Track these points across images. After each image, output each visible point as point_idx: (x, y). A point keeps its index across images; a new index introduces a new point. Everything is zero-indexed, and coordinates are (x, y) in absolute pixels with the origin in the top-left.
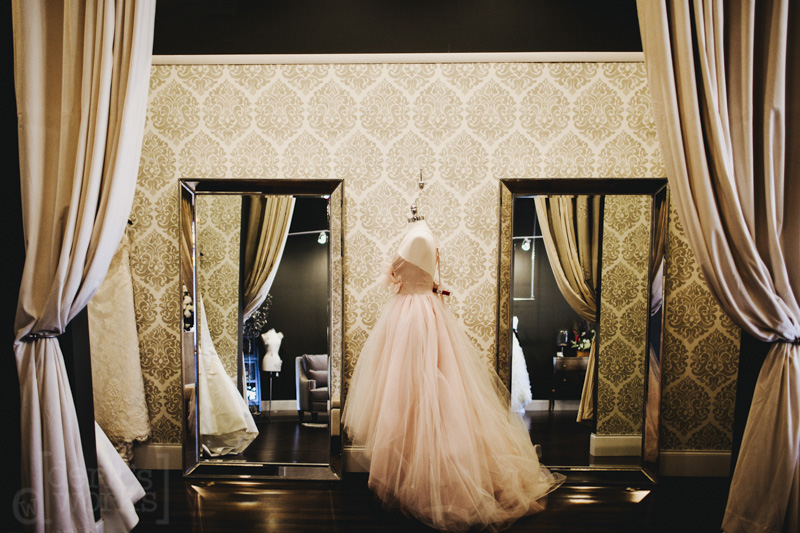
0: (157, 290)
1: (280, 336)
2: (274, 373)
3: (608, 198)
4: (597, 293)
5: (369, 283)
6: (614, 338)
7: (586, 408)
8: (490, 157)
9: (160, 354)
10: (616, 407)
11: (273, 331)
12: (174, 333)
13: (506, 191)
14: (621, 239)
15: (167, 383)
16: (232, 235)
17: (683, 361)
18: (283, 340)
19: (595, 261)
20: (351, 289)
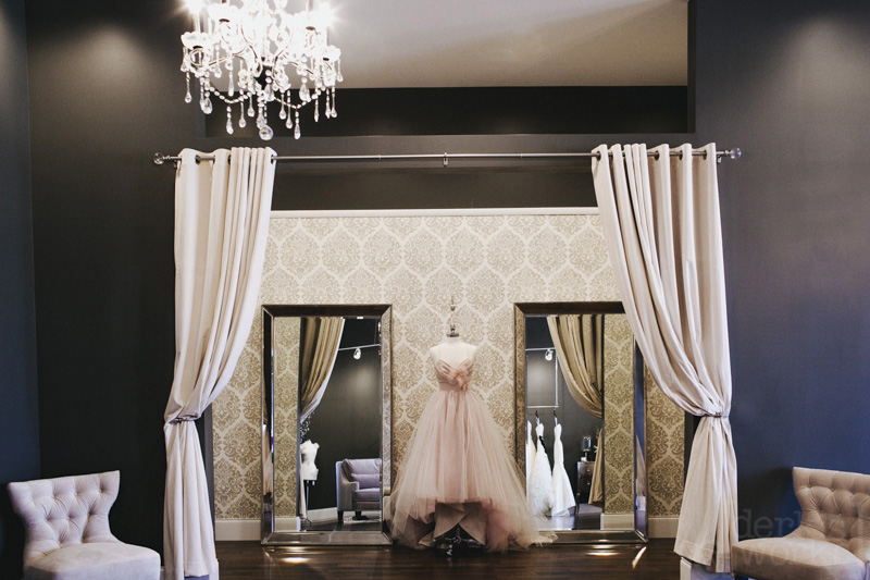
0: (241, 392)
1: (316, 446)
2: (311, 482)
3: (607, 316)
4: (601, 393)
5: (413, 385)
6: (617, 431)
7: (596, 492)
8: (506, 286)
9: (242, 444)
10: (621, 490)
11: (309, 442)
12: (254, 427)
13: (519, 312)
14: (619, 348)
15: (248, 468)
16: (292, 349)
17: (664, 443)
18: (318, 450)
19: (599, 367)
20: (398, 390)
